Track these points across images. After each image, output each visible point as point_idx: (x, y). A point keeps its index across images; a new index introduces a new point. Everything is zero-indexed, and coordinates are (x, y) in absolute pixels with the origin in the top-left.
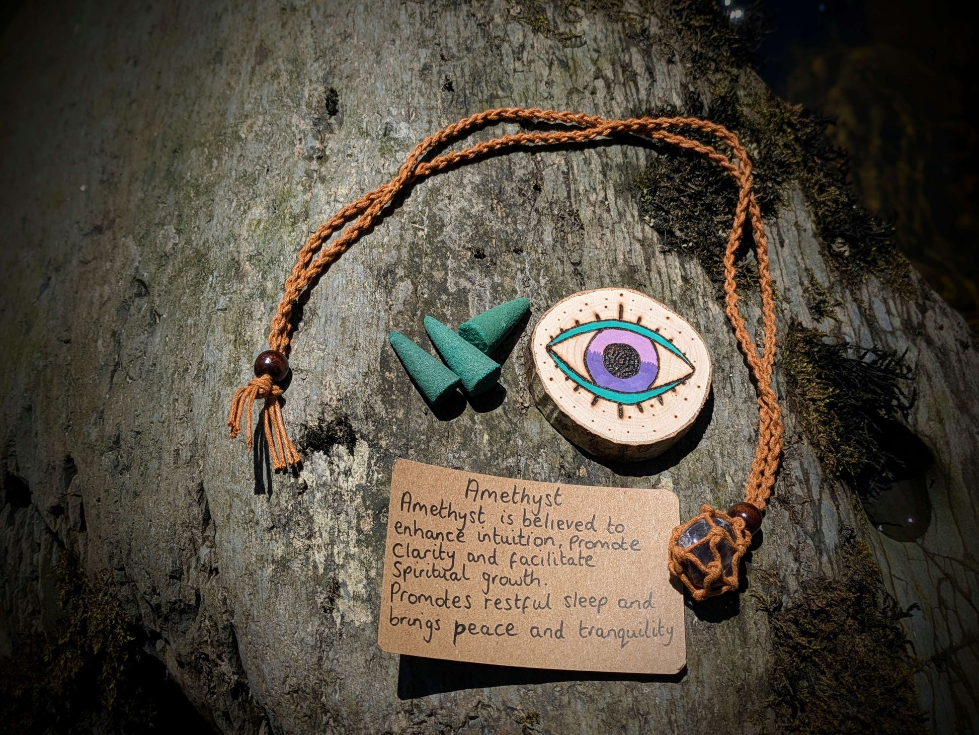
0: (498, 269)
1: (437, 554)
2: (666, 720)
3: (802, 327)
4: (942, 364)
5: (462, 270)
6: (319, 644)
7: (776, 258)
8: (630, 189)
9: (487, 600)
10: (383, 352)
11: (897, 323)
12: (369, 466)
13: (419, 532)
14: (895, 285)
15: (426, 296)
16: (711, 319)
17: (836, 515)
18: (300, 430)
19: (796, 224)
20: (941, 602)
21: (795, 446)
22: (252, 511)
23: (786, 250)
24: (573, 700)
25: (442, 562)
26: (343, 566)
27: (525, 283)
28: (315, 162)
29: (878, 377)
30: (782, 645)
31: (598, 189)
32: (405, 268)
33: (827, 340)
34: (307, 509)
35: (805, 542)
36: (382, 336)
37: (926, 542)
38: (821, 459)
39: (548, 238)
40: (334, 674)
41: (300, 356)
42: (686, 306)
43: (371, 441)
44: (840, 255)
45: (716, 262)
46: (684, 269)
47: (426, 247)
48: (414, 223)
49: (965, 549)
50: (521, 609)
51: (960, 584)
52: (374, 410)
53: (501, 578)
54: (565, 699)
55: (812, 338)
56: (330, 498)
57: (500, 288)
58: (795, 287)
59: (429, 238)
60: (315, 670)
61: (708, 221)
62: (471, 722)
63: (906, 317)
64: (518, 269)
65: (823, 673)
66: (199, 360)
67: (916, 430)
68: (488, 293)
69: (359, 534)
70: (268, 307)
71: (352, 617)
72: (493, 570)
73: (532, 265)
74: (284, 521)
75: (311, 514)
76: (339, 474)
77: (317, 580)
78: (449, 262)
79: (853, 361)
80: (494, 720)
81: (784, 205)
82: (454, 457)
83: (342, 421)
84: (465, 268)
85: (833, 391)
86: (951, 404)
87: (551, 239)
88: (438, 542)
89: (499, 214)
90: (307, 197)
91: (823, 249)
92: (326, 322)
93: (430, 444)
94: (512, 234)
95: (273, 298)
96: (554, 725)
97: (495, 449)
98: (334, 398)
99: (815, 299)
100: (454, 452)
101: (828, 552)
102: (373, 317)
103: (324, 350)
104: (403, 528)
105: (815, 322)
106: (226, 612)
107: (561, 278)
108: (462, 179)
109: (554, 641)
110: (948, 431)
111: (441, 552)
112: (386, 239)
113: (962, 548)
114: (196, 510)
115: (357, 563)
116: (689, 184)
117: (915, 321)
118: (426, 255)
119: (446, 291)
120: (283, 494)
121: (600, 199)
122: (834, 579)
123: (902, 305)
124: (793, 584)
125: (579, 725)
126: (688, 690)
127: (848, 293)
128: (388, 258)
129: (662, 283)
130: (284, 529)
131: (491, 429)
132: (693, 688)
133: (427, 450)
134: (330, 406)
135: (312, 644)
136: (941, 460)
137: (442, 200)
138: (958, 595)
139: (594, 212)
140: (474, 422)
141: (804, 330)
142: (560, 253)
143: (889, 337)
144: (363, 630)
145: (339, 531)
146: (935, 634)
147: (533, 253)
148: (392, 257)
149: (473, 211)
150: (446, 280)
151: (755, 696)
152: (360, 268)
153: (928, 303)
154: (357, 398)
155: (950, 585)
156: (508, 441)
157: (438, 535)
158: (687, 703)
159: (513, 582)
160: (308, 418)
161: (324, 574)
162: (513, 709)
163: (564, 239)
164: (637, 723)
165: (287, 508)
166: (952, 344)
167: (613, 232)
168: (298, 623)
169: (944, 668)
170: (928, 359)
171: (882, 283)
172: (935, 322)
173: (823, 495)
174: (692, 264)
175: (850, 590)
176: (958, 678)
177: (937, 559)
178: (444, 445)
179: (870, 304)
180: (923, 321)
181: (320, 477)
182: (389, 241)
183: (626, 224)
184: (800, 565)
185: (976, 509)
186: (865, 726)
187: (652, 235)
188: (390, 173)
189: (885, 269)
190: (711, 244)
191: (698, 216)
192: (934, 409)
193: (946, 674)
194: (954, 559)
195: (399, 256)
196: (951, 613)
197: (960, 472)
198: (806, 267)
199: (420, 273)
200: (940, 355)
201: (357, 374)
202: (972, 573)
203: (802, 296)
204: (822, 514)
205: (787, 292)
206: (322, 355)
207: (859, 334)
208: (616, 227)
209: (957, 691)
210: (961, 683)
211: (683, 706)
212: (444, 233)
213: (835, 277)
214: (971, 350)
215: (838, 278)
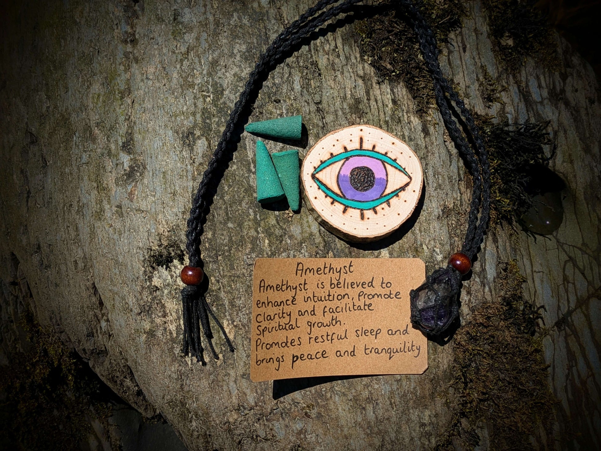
0: (265, 117)
2: (388, 403)
3: (477, 115)
4: (575, 120)
6: (180, 377)
7: (460, 63)
8: (353, 36)
10: (193, 195)
11: (545, 93)
14: (546, 63)
16: (413, 129)
17: (496, 254)
18: (148, 253)
19: (476, 30)
20: (565, 279)
22: (127, 303)
23: (468, 54)
24: (333, 395)
28: (129, 45)
29: (529, 144)
30: (458, 348)
31: (330, 40)
32: (200, 129)
33: (495, 121)
34: (160, 300)
35: (474, 280)
36: (191, 183)
37: (558, 235)
39: (297, 87)
40: (191, 393)
41: (140, 200)
42: (395, 123)
44: (507, 47)
45: (417, 82)
46: (394, 93)
47: (213, 110)
48: (203, 91)
49: (583, 240)
51: (578, 263)
54: (329, 395)
55: (486, 121)
56: (173, 292)
58: (473, 84)
59: (215, 102)
60: (180, 391)
61: (410, 49)
62: (274, 411)
63: (552, 86)
64: (278, 115)
65: (485, 358)
66: (78, 200)
67: (554, 170)
70: (114, 164)
73: (287, 110)
74: (147, 308)
75: (163, 303)
76: (176, 277)
77: (173, 340)
79: (512, 132)
80: (288, 410)
81: (467, 16)
82: (248, 258)
86: (579, 148)
87: (299, 87)
90: (128, 76)
91: (494, 46)
92: (153, 175)
93: (232, 252)
94: (272, 88)
95: (116, 156)
96: (323, 410)
97: (273, 249)
98: (166, 230)
99: (487, 89)
100: (247, 254)
101: (489, 284)
102: (183, 170)
105: (487, 108)
106: (123, 359)
107: (308, 117)
108: (233, 50)
110: (576, 168)
112: (185, 109)
113: (581, 240)
114: (94, 299)
116: (395, 25)
117: (558, 89)
118: (214, 116)
120: (144, 293)
121: (332, 48)
122: (493, 302)
123: (550, 78)
124: (466, 310)
125: (338, 409)
126: (401, 384)
127: (511, 77)
128: (188, 123)
129: (378, 108)
130: (148, 313)
131: (270, 236)
132: (404, 383)
133: (230, 256)
134: (164, 235)
135: (176, 377)
136: (570, 187)
137: (221, 70)
138: (577, 270)
139: (328, 59)
140: (258, 233)
141: (478, 117)
142: (307, 97)
143: (539, 106)
146: (559, 305)
147: (287, 100)
148: (190, 123)
149: (243, 75)
151: (442, 382)
152: (170, 133)
153: (568, 70)
154: (180, 229)
155: (572, 265)
156: (281, 242)
158: (401, 392)
160: (152, 244)
161: (176, 337)
162: (298, 403)
163: (308, 84)
164: (371, 406)
165: (148, 301)
166: (583, 102)
167: (342, 73)
168: (165, 366)
169: (562, 328)
170: (566, 117)
171: (536, 63)
172: (573, 86)
173: (488, 243)
174: (399, 87)
175: (502, 304)
176: (571, 333)
177: (565, 247)
178: (240, 251)
179: (527, 82)
180: (563, 87)
181: (165, 280)
182: (187, 110)
183: (351, 65)
184: (471, 296)
185: (592, 216)
186: (509, 383)
187: (370, 70)
188: (181, 53)
189: (539, 49)
190: (412, 67)
191: (403, 48)
192: (567, 154)
193: (564, 332)
194: (576, 247)
195: (196, 120)
196: (570, 285)
197: (583, 193)
198: (482, 64)
199: (211, 131)
200: (574, 112)
201: (178, 213)
202: (586, 256)
203: (478, 89)
204: (486, 258)
205: (468, 89)
206: (154, 199)
207: (518, 109)
208: (345, 69)
209: (570, 342)
210: (573, 336)
211: (398, 394)
212: (224, 96)
213: (502, 67)
214: (596, 104)
215: (504, 67)
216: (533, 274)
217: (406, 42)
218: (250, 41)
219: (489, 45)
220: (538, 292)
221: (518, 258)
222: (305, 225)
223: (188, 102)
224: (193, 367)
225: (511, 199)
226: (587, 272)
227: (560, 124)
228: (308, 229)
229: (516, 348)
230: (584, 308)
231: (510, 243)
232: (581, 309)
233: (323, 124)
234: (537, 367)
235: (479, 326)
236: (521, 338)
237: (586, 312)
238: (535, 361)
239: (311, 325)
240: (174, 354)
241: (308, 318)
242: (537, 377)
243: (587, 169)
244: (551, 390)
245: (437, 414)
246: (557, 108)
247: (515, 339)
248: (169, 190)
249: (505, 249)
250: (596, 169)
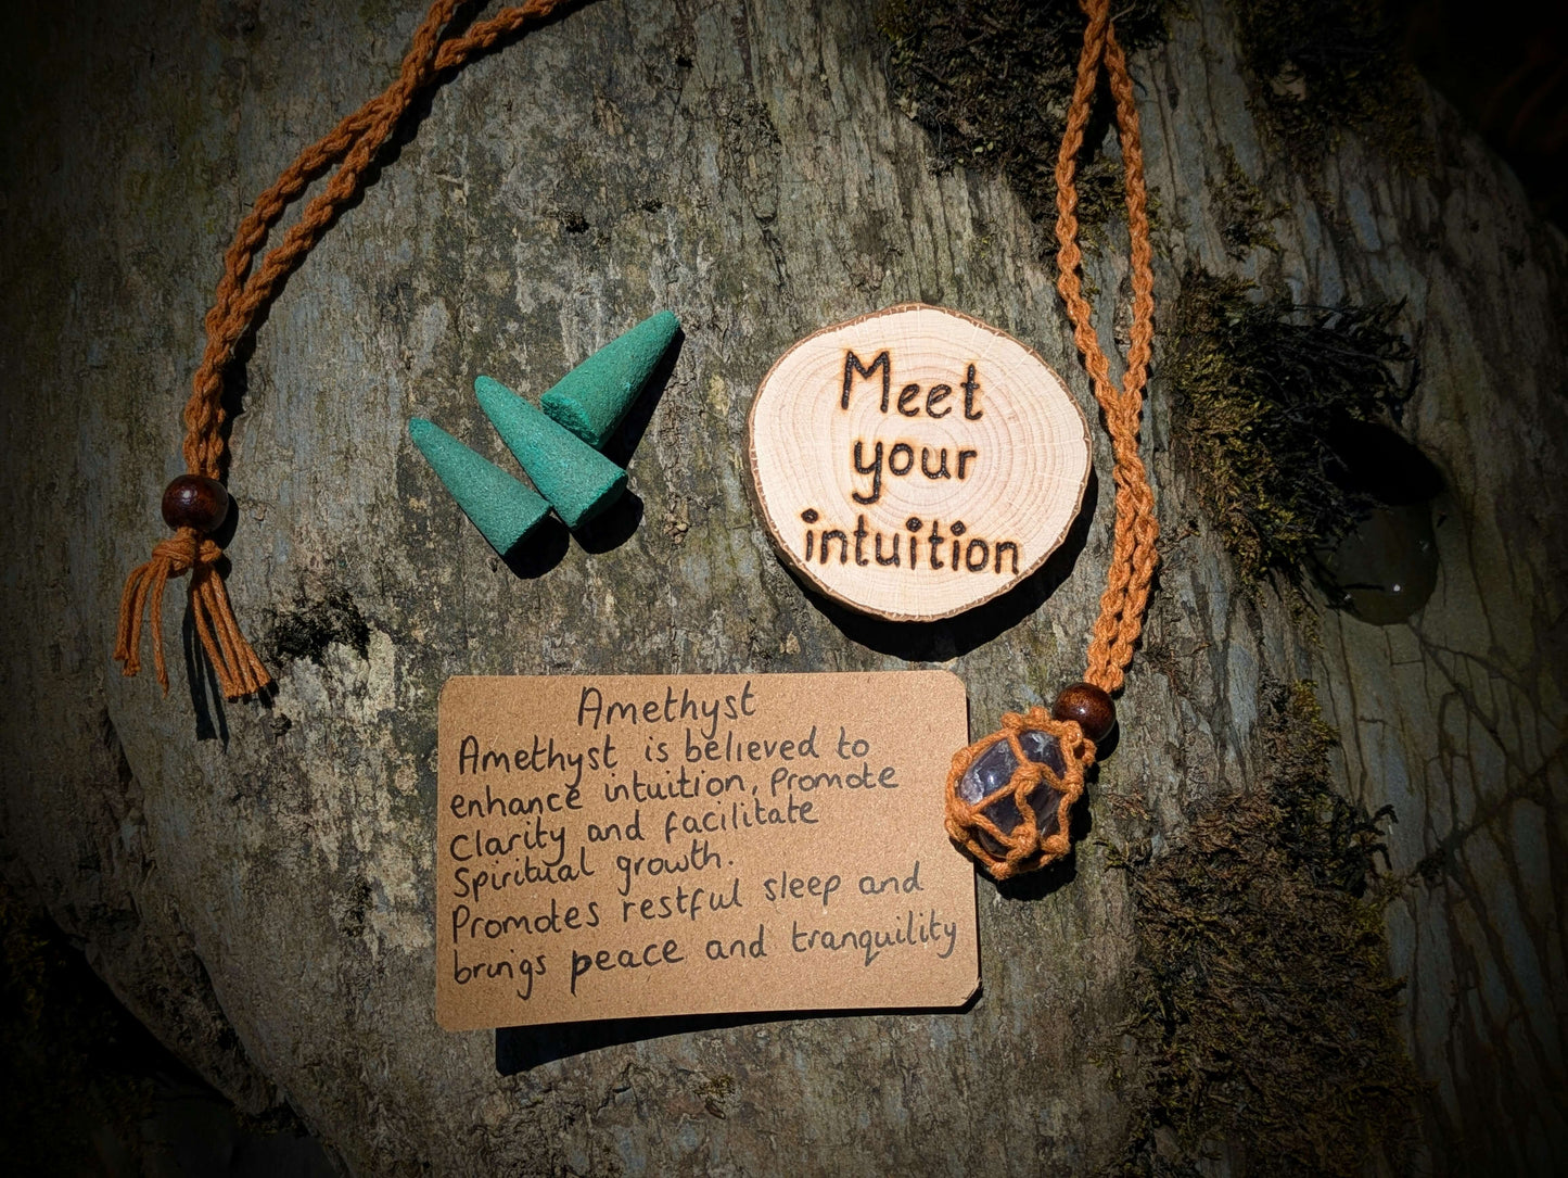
0: (616, 250)
1: (532, 839)
2: (948, 1076)
3: (1207, 276)
4: (1472, 305)
5: (544, 262)
6: (344, 990)
7: (1162, 135)
8: (868, 41)
9: (626, 906)
10: (401, 459)
11: (1391, 229)
12: (399, 677)
13: (498, 806)
14: (1393, 149)
15: (476, 329)
16: (1030, 303)
17: (1256, 660)
18: (264, 621)
19: (1204, 50)
20: (1445, 744)
21: (1183, 544)
22: (197, 769)
23: (1182, 111)
24: (788, 1052)
25: (542, 852)
26: (372, 854)
27: (668, 273)
28: (239, 40)
29: (1348, 359)
30: (1150, 921)
31: (805, 48)
32: (431, 275)
33: (1255, 296)
34: (294, 761)
35: (1195, 729)
36: (397, 427)
37: (1425, 623)
38: (1233, 550)
39: (710, 172)
40: (376, 1036)
41: (249, 472)
42: (980, 284)
43: (397, 632)
44: (1288, 102)
45: (1042, 175)
46: (977, 201)
47: (471, 224)
48: (442, 172)
49: (1493, 639)
50: (688, 914)
51: (1479, 702)
52: (394, 575)
53: (651, 862)
54: (776, 1051)
55: (1230, 293)
56: (334, 740)
57: (620, 292)
58: (1196, 192)
59: (475, 203)
60: (344, 1032)
61: (1026, 87)
62: (618, 1096)
63: (1408, 212)
64: (655, 246)
65: (1221, 952)
66: (70, 470)
67: (1415, 439)
68: (598, 305)
69: (394, 797)
70: (181, 368)
71: (397, 939)
72: (635, 850)
73: (680, 233)
74: (256, 785)
75: (304, 769)
76: (344, 696)
77: (329, 881)
78: (516, 250)
79: (1302, 328)
80: (657, 1092)
81: (1180, 11)
82: (554, 646)
83: (340, 600)
84: (549, 258)
85: (1261, 407)
86: (1483, 382)
87: (715, 172)
88: (533, 817)
89: (611, 131)
90: (231, 124)
91: (1254, 95)
92: (289, 402)
93: (508, 626)
94: (639, 171)
95: (188, 347)
96: (758, 1094)
97: (627, 622)
98: (319, 558)
99: (1234, 210)
100: (551, 635)
101: (1236, 742)
102: (376, 389)
103: (291, 461)
104: (466, 805)
105: (1234, 261)
106: (181, 933)
107: (738, 256)
108: (531, 63)
109: (748, 963)
110: (1473, 436)
111: (539, 834)
112: (389, 216)
113: (1488, 638)
114: (103, 758)
115: (395, 847)
116: (986, 17)
117: (1426, 219)
118: (470, 240)
119: (514, 312)
120: (249, 739)
121: (810, 70)
122: (1247, 792)
123: (1403, 189)
124: (1171, 813)
125: (801, 1093)
126: (985, 1021)
127: (1299, 181)
128: (396, 257)
129: (934, 241)
130: (260, 798)
131: (619, 584)
132: (994, 1019)
133: (502, 637)
134: (312, 572)
135: (333, 990)
136: (1458, 488)
137: (495, 115)
138: (1475, 722)
139: (798, 100)
140: (586, 575)
141: (1210, 282)
142: (735, 201)
143: (1375, 264)
144: (419, 959)
145: (358, 795)
146: (1428, 816)
147: (681, 207)
148: (403, 256)
149: (558, 132)
150: (513, 290)
151: (1101, 1020)
152: (344, 283)
153: (1453, 171)
154: (362, 555)
155: (1461, 706)
156: (651, 603)
157: (531, 804)
158: (984, 1043)
159: (671, 867)
160: (276, 597)
161: (339, 871)
162: (688, 1073)
163: (741, 167)
164: (899, 1084)
165: (258, 762)
166: (1493, 259)
167: (837, 140)
168: (304, 957)
169: (1438, 879)
170: (1447, 297)
171: (1366, 147)
172: (1465, 215)
173: (1233, 628)
174: (992, 187)
175: (1274, 802)
176: (1462, 895)
177: (1444, 656)
178: (531, 624)
179: (1341, 197)
180: (1440, 217)
181: (311, 703)
182: (395, 220)
183: (863, 121)
184: (1185, 773)
185: (1517, 571)
186: (1292, 1029)
187: (914, 137)
188: (386, 64)
189: (1375, 113)
190: (1030, 136)
191: (1005, 81)
192: (1450, 397)
193: (1441, 889)
194: (1472, 657)
195: (418, 251)
196: (1459, 762)
197: (1492, 507)
198: (1220, 142)
199: (462, 282)
200: (1468, 285)
201: (356, 508)
202: (1502, 683)
203: (1210, 208)
204: (1230, 667)
205: (1181, 206)
206: (288, 470)
207: (1317, 269)
208: (843, 129)
209: (1459, 918)
210: (1467, 902)
211: (977, 1050)
212: (503, 188)
213: (1275, 153)
214: (1528, 264)
215: (1281, 154)
216: (1356, 725)
217: (1016, 65)
218: (580, 41)
219: (1240, 91)
220: (1370, 774)
221: (1316, 677)
222: (722, 556)
223: (398, 202)
224: (385, 963)
225: (1299, 511)
226: (1505, 727)
227: (1432, 314)
228: (728, 568)
229: (1312, 929)
230: (1496, 825)
231: (1296, 635)
232: (1491, 829)
233: (780, 277)
234: (1370, 986)
235: (1210, 861)
236: (1327, 899)
237: (1501, 837)
238: (1364, 967)
240: (331, 920)
242: (1368, 1014)
243: (1503, 441)
244: (1409, 1054)
245: (1086, 1112)
246: (1422, 270)
247: (1308, 903)
248: (333, 443)
249: (1281, 650)
250: (1528, 443)
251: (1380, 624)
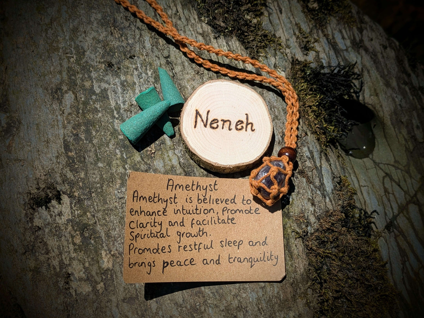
0: (122, 71)
2: (256, 309)
3: (298, 61)
4: (375, 62)
5: (101, 77)
6: (66, 308)
7: (279, 22)
8: (190, 2)
10: (65, 141)
11: (348, 43)
12: (71, 208)
14: (345, 20)
15: (83, 99)
17: (330, 171)
18: (28, 196)
20: (386, 191)
21: (304, 138)
22: (12, 245)
23: (284, 15)
24: (206, 308)
26: (70, 265)
27: (139, 76)
29: (342, 81)
30: (311, 253)
31: (171, 6)
32: (67, 84)
33: (313, 65)
34: (42, 238)
35: (316, 193)
36: (62, 131)
37: (374, 157)
38: (318, 139)
39: (148, 45)
41: (18, 151)
43: (69, 194)
44: (313, 10)
45: (246, 36)
46: (229, 45)
47: (77, 68)
48: (67, 53)
49: (395, 158)
51: (393, 177)
52: (66, 177)
54: (203, 308)
55: (305, 65)
56: (54, 230)
57: (125, 83)
58: (292, 37)
59: (78, 62)
61: (238, 11)
63: (352, 38)
64: (134, 68)
65: (334, 260)
67: (364, 102)
68: (119, 88)
69: (74, 246)
71: (81, 290)
73: (141, 64)
74: (31, 248)
75: (45, 241)
76: (55, 216)
77: (57, 275)
78: (92, 74)
79: (328, 73)
82: (119, 192)
83: (51, 187)
84: (103, 76)
85: (320, 97)
86: (381, 84)
87: (150, 45)
89: (117, 36)
91: (303, 8)
92: (28, 128)
93: (103, 188)
94: (126, 47)
98: (42, 174)
99: (303, 41)
100: (118, 189)
101: (328, 195)
102: (54, 121)
103: (30, 146)
105: (305, 56)
108: (90, 19)
110: (381, 100)
112: (52, 69)
113: (393, 158)
115: (77, 261)
117: (358, 39)
118: (78, 73)
119: (94, 93)
120: (27, 234)
121: (174, 12)
122: (334, 210)
123: (350, 31)
124: (312, 219)
126: (266, 290)
127: (320, 32)
128: (56, 80)
130: (32, 252)
132: (268, 289)
133: (102, 192)
134: (41, 179)
135: (62, 309)
136: (378, 115)
137: (81, 35)
138: (394, 184)
140: (126, 169)
141: (299, 63)
142: (157, 53)
143: (345, 53)
144: (88, 295)
145: (63, 247)
146: (385, 212)
147: (141, 57)
148: (58, 80)
149: (101, 38)
150: (93, 86)
151: (301, 285)
152: (40, 90)
153: (363, 25)
154: (56, 172)
155: (389, 179)
158: (266, 297)
160: (30, 188)
161: (60, 271)
163: (157, 43)
164: (242, 314)
165: (31, 240)
166: (378, 48)
167: (185, 32)
168: (52, 300)
169: (391, 231)
170: (367, 61)
171: (338, 20)
172: (368, 37)
173: (322, 162)
174: (233, 41)
175: (342, 212)
176: (399, 234)
177: (381, 166)
178: (111, 187)
179: (333, 35)
180: (362, 38)
181: (45, 220)
182: (54, 69)
183: (192, 25)
184: (315, 207)
185: (399, 137)
186: (357, 280)
187: (208, 29)
188: (46, 24)
189: (338, 11)
190: (241, 25)
191: (232, 10)
192: (373, 89)
193: (393, 233)
194: (389, 165)
195: (62, 78)
196: (391, 195)
197: (389, 120)
198: (296, 23)
199: (77, 85)
200: (373, 56)
201: (52, 158)
202: (399, 171)
203: (296, 42)
204: (323, 174)
205: (288, 42)
206: (30, 149)
207: (329, 56)
208: (186, 28)
209: (399, 241)
210: (401, 236)
211: (264, 300)
212: (86, 56)
213: (312, 24)
214: (388, 49)
215: (314, 25)
216: (360, 188)
217: (234, 5)
218: (104, 11)
219: (300, 8)
220: (367, 202)
221: (347, 175)
222: (167, 159)
223: (54, 64)
224: (78, 298)
225: (335, 126)
226: (402, 184)
227: (364, 66)
228: (169, 162)
229: (358, 249)
230: (405, 212)
231: (339, 163)
232: (403, 213)
233: (173, 74)
234: (378, 264)
235: (325, 232)
236: (361, 239)
237: (407, 216)
238: (375, 259)
239: (180, 234)
240: (59, 287)
241: (177, 228)
242: (378, 273)
243: (390, 100)
244: (392, 284)
245: (300, 314)
246: (359, 53)
247: (356, 242)
248: (42, 138)
249: (336, 168)
250: (397, 100)
251: (361, 158)
